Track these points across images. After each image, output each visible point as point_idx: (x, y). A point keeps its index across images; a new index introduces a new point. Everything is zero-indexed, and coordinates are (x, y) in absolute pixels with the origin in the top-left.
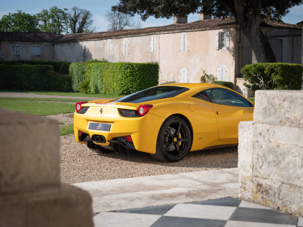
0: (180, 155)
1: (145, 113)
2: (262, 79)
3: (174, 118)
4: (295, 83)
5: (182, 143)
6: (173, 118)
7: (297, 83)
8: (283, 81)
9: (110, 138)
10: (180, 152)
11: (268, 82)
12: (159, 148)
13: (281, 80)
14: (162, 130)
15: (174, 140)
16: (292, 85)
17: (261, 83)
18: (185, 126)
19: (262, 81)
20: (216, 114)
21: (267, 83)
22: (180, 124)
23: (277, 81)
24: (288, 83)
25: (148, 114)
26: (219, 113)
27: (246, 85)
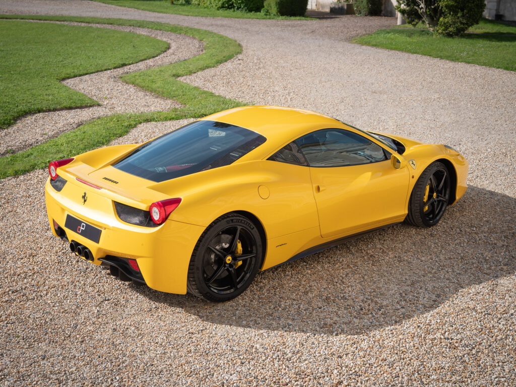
0: (238, 286)
1: (164, 220)
2: (422, 3)
3: (225, 220)
4: (474, 9)
5: (244, 262)
6: (222, 221)
7: (476, 10)
8: (456, 7)
9: (102, 255)
10: (238, 280)
11: (433, 7)
12: (194, 283)
13: (452, 6)
14: (199, 249)
15: (227, 260)
16: (468, 12)
17: (422, 8)
18: (250, 229)
19: (422, 5)
20: (315, 192)
21: (431, 8)
22: (239, 228)
23: (446, 6)
24: (462, 10)
25: (168, 221)
26: (321, 189)
27: (399, 9)
